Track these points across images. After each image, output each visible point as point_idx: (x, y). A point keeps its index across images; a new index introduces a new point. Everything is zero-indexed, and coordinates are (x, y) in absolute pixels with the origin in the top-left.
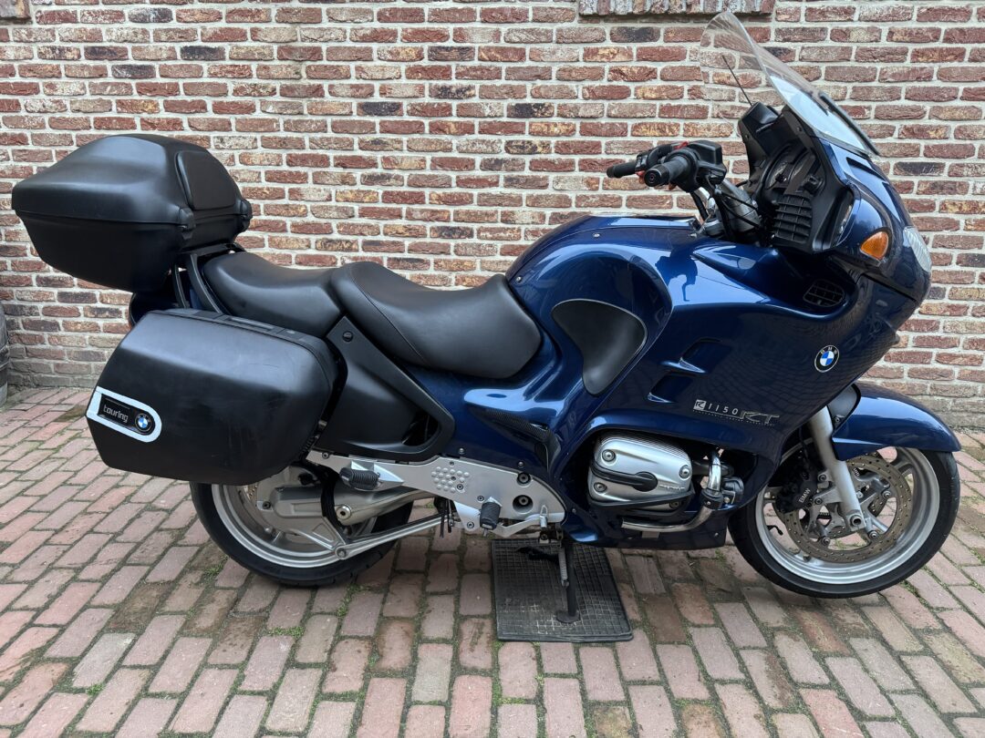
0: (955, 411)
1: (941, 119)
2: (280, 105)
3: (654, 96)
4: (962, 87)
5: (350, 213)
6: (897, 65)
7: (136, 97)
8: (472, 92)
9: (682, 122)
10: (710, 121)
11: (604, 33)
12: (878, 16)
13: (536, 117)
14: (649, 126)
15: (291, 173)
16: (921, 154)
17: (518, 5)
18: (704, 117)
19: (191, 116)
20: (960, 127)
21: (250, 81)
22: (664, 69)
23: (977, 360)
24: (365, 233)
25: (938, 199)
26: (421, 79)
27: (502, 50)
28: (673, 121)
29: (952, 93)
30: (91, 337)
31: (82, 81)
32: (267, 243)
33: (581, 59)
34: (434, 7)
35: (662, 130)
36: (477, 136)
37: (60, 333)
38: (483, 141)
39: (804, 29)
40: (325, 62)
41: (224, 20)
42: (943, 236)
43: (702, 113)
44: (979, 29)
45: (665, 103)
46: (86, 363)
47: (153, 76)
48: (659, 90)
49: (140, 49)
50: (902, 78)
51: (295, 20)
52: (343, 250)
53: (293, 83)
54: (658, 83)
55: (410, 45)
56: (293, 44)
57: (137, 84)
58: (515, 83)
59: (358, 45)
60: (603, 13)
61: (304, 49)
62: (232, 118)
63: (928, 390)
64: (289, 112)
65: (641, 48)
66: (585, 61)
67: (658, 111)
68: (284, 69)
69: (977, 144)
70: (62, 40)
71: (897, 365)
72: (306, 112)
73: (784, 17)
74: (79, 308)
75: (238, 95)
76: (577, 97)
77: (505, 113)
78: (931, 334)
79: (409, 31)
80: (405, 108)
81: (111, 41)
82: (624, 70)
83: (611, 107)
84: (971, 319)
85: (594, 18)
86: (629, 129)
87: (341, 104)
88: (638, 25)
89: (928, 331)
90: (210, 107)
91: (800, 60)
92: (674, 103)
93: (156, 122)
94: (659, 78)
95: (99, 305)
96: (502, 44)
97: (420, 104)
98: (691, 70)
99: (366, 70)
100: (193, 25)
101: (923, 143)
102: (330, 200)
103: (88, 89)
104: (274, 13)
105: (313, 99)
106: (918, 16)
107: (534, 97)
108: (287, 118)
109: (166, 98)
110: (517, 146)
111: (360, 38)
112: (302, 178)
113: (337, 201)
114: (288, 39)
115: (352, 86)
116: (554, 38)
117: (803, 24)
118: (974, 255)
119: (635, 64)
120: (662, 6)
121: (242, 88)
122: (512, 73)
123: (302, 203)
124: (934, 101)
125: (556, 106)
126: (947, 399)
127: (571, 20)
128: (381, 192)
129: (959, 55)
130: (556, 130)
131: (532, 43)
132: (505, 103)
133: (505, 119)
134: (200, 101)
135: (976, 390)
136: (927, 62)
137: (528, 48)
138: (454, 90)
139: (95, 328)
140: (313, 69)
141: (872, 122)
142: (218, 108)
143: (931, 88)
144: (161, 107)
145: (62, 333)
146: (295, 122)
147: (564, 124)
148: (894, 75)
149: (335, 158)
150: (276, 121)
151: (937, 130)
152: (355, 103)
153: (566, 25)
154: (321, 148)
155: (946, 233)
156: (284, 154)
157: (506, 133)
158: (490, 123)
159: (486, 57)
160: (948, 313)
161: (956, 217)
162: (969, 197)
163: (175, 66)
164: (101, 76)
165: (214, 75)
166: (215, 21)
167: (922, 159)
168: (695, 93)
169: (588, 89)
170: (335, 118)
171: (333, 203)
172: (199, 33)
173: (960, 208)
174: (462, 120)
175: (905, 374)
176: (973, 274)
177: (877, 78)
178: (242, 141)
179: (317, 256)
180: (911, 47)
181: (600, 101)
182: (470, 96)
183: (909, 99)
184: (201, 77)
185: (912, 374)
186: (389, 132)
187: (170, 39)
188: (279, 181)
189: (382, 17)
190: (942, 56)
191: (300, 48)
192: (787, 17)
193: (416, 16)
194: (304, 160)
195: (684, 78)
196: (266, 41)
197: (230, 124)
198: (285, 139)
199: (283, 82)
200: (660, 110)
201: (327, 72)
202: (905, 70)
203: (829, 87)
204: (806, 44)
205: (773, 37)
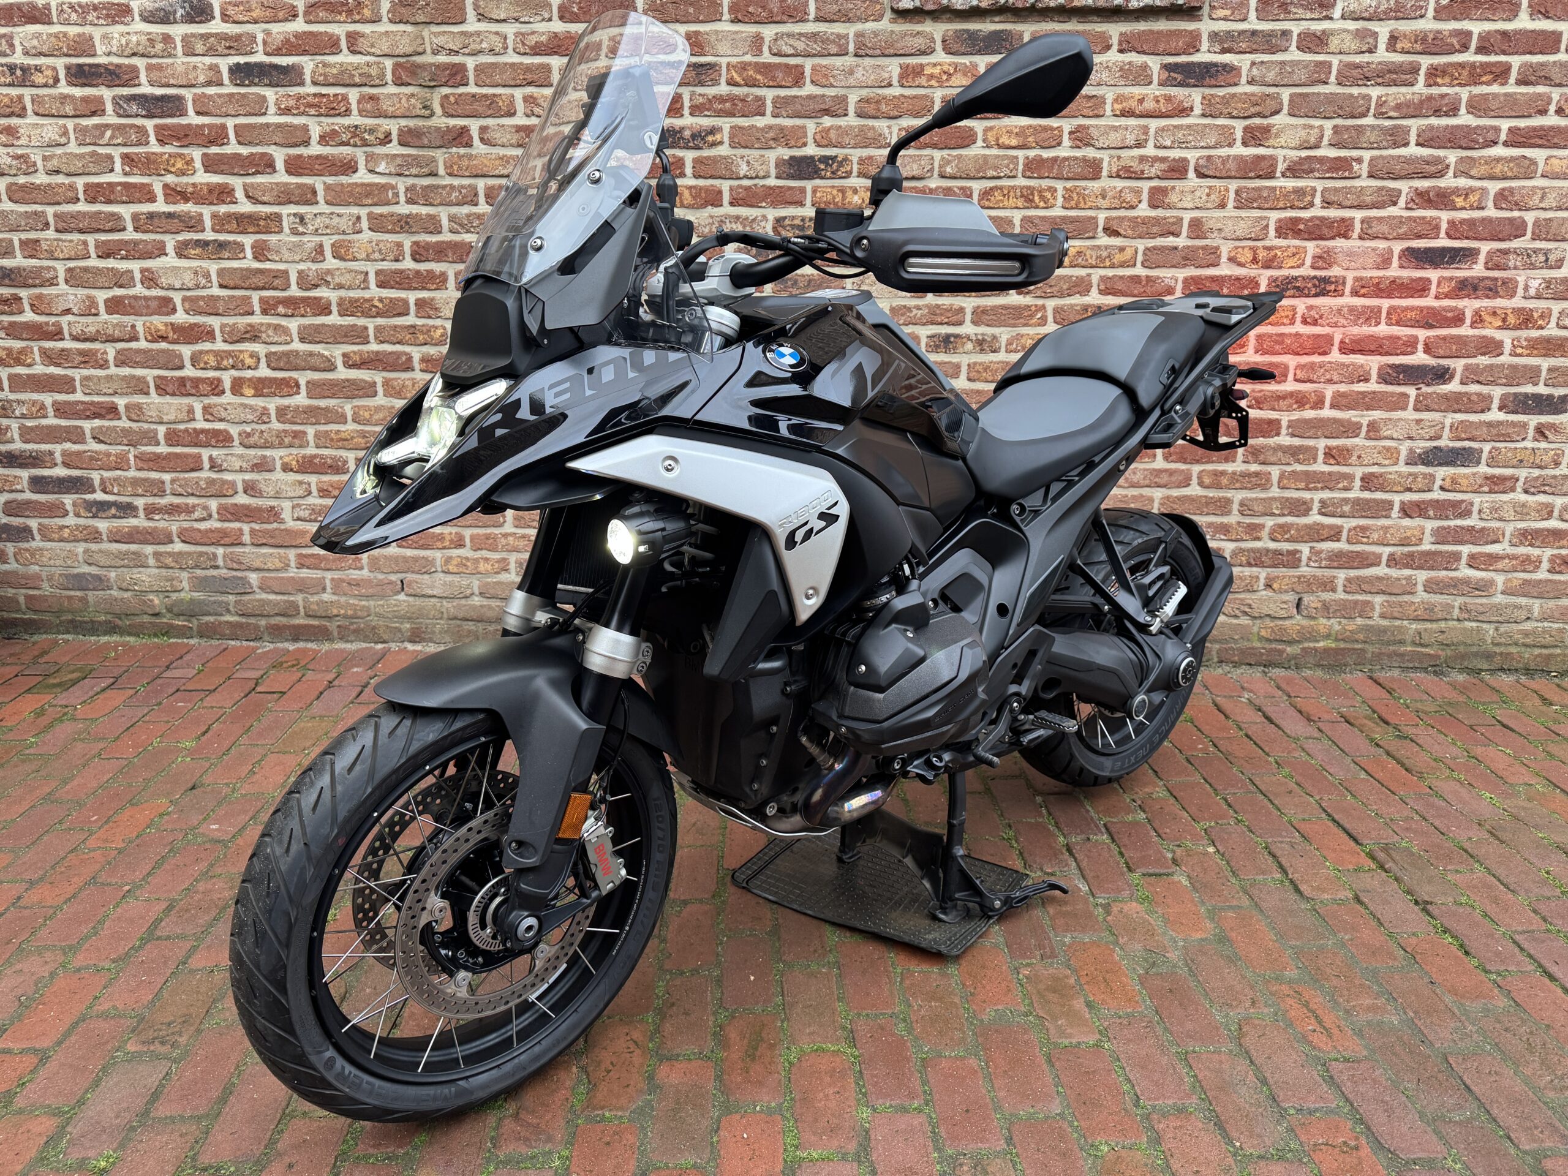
0: (1498, 644)
1: (1472, 177)
2: (399, 161)
3: (1014, 142)
4: (1505, 125)
6: (1403, 89)
7: (154, 147)
8: (718, 137)
9: (1059, 185)
10: (1105, 183)
11: (933, 40)
12: (1371, 10)
13: (822, 178)
14: (1007, 192)
15: (418, 272)
16: (1443, 234)
18: (1096, 176)
19: (249, 180)
20: (1503, 189)
21: (346, 121)
23: (1531, 562)
25: (1469, 305)
27: (766, 69)
28: (1045, 183)
29: (1491, 136)
30: (86, 551)
31: (61, 121)
32: (380, 390)
33: (895, 82)
35: (1028, 197)
36: (727, 209)
37: (34, 544)
38: (738, 218)
39: (1254, 33)
40: (472, 89)
41: (300, 19)
42: (1478, 365)
43: (1093, 170)
44: (1533, 31)
45: (1032, 153)
46: (78, 593)
47: (183, 113)
48: (1022, 132)
49: (160, 68)
50: (1411, 111)
51: (420, 18)
53: (420, 123)
54: (1021, 121)
56: (418, 59)
57: (156, 126)
58: (788, 122)
59: (528, 60)
60: (930, 7)
61: (438, 66)
62: (318, 183)
63: (1456, 613)
64: (414, 171)
66: (902, 86)
67: (1021, 167)
68: (404, 101)
69: (1530, 217)
70: (26, 53)
71: (1407, 572)
73: (1222, 13)
74: (66, 501)
75: (327, 144)
77: (773, 172)
78: (1459, 522)
81: (109, 54)
83: (945, 162)
84: (1520, 496)
85: (916, 14)
86: (976, 197)
87: (501, 158)
88: (987, 27)
89: (1456, 518)
90: (280, 165)
91: (1249, 83)
92: (1047, 154)
93: (190, 190)
95: (99, 496)
96: (766, 58)
99: (541, 101)
100: (249, 28)
101: (1445, 216)
103: (72, 136)
104: (385, 6)
105: (454, 150)
106: (1436, 11)
107: (819, 146)
108: (411, 181)
109: (205, 150)
110: (793, 226)
111: (532, 48)
112: (437, 281)
114: (409, 50)
115: (519, 129)
116: (851, 48)
117: (1253, 23)
118: (1526, 395)
121: (334, 132)
122: (780, 104)
123: (438, 322)
124: (1461, 147)
125: (855, 160)
126: (1485, 626)
127: (879, 18)
129: (1501, 74)
130: (857, 199)
131: (814, 55)
132: (772, 156)
133: (772, 182)
134: (264, 154)
135: (1530, 610)
136: (1451, 85)
137: (808, 64)
138: (687, 134)
139: (95, 536)
140: (452, 99)
141: (1364, 182)
142: (295, 166)
143: (1457, 127)
144: (198, 164)
145: (37, 543)
146: (425, 188)
148: (1398, 107)
150: (393, 187)
151: (1467, 195)
153: (870, 26)
154: (468, 232)
155: (1483, 360)
156: (407, 241)
157: (774, 204)
158: (747, 189)
159: (738, 79)
160: (1486, 489)
161: (1498, 335)
162: (1517, 302)
163: (220, 96)
164: (94, 114)
165: (287, 111)
166: (286, 20)
167: (1443, 242)
168: (1081, 137)
169: (908, 131)
170: (491, 182)
172: (260, 37)
173: (1504, 320)
174: (701, 182)
175: (1420, 588)
176: (1525, 425)
177: (1372, 111)
178: (336, 220)
180: (1426, 62)
181: (927, 152)
182: (714, 144)
183: (1422, 145)
184: (265, 114)
185: (1429, 587)
187: (211, 51)
188: (399, 286)
189: (566, 13)
190: (1474, 75)
191: (433, 64)
192: (1228, 12)
194: (441, 252)
196: (373, 54)
197: (314, 193)
198: (408, 216)
199: (403, 122)
200: (1026, 165)
201: (476, 106)
202: (1416, 98)
203: (1296, 127)
204: (1259, 57)
205: (1205, 45)
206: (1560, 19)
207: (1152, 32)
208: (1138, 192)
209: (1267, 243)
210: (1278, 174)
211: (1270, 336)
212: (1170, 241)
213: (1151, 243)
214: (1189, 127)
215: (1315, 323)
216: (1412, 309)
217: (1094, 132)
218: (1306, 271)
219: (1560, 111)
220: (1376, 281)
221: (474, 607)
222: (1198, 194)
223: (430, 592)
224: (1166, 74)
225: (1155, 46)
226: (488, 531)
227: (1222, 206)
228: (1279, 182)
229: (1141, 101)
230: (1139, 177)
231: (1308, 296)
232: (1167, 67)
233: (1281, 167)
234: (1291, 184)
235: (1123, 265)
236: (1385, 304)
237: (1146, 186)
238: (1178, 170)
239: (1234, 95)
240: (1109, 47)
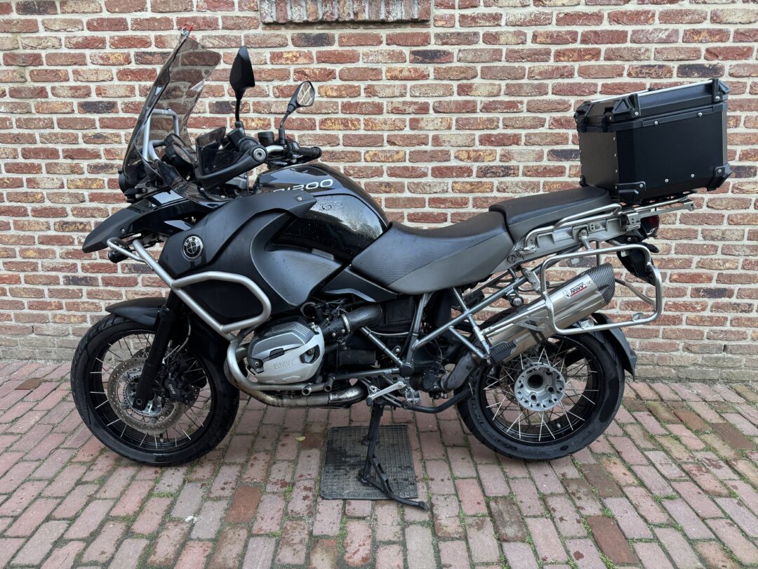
2: (11, 106)
3: (335, 94)
4: (600, 82)
5: (81, 198)
6: (543, 64)
8: (178, 93)
9: (362, 118)
10: (385, 116)
11: (286, 39)
12: (522, 21)
14: (334, 121)
15: (26, 164)
16: (570, 142)
17: (209, 14)
18: (380, 112)
22: (341, 71)
24: (96, 215)
26: (131, 80)
28: (354, 116)
29: (592, 88)
32: (12, 226)
33: (268, 61)
34: (136, 17)
35: (345, 124)
39: (459, 34)
40: (45, 67)
43: (378, 109)
44: (612, 31)
45: (345, 100)
48: (339, 88)
50: (548, 75)
51: (15, 30)
52: (78, 230)
53: (20, 85)
54: (337, 82)
55: (118, 51)
56: (16, 52)
59: (73, 51)
60: (282, 21)
61: (26, 55)
64: (19, 111)
65: (319, 52)
66: (272, 64)
67: (340, 108)
68: (10, 74)
72: (33, 111)
73: (440, 23)
76: (268, 96)
77: (208, 110)
79: (116, 38)
80: (120, 107)
82: (307, 71)
85: (275, 25)
86: (317, 124)
87: (64, 104)
88: (315, 31)
91: (459, 61)
92: (353, 101)
94: (338, 78)
96: (199, 49)
97: (132, 103)
98: (365, 71)
99: (82, 73)
101: (571, 132)
102: (63, 187)
105: (39, 100)
106: (557, 20)
108: (18, 116)
111: (74, 45)
112: (38, 169)
113: (69, 188)
114: (10, 47)
115: (72, 88)
116: (243, 44)
117: (458, 28)
119: (315, 66)
120: (332, 14)
123: (39, 190)
124: (576, 95)
125: (251, 104)
127: (256, 28)
128: (106, 180)
129: (596, 55)
130: (253, 124)
131: (224, 48)
132: (207, 101)
133: (208, 115)
136: (568, 61)
137: (221, 52)
140: (35, 73)
141: (525, 114)
143: (574, 84)
146: (26, 120)
147: (259, 119)
148: (540, 73)
149: (63, 151)
150: (9, 120)
152: (75, 102)
153: (252, 32)
154: (50, 143)
156: (19, 148)
157: (210, 127)
158: (195, 119)
167: (571, 146)
168: (370, 91)
169: (277, 88)
170: (60, 116)
171: (65, 190)
177: (526, 76)
179: (55, 236)
180: (554, 48)
182: (176, 97)
183: (556, 94)
186: (108, 127)
188: (17, 171)
189: (90, 26)
190: (581, 55)
191: (24, 54)
192: (444, 23)
193: (120, 25)
194: (37, 153)
195: (360, 78)
198: (18, 135)
199: (11, 85)
200: (342, 107)
201: (48, 76)
202: (550, 69)
203: (486, 85)
204: (463, 47)
205: (433, 40)
206: (625, 24)
207: (403, 34)
208: (404, 121)
209: (475, 148)
210: (478, 111)
211: (480, 198)
212: (423, 148)
213: (413, 149)
214: (428, 85)
215: (504, 191)
216: (557, 183)
217: (377, 89)
218: (497, 163)
219: (629, 75)
220: (535, 168)
221: (70, 340)
222: (436, 122)
223: (47, 333)
224: (413, 57)
225: (406, 41)
226: (75, 300)
227: (449, 128)
228: (479, 115)
229: (401, 71)
230: (403, 112)
231: (499, 176)
232: (413, 53)
233: (479, 107)
234: (485, 116)
235: (398, 161)
236: (542, 180)
237: (408, 117)
238: (424, 109)
239: (451, 68)
240: (381, 42)
